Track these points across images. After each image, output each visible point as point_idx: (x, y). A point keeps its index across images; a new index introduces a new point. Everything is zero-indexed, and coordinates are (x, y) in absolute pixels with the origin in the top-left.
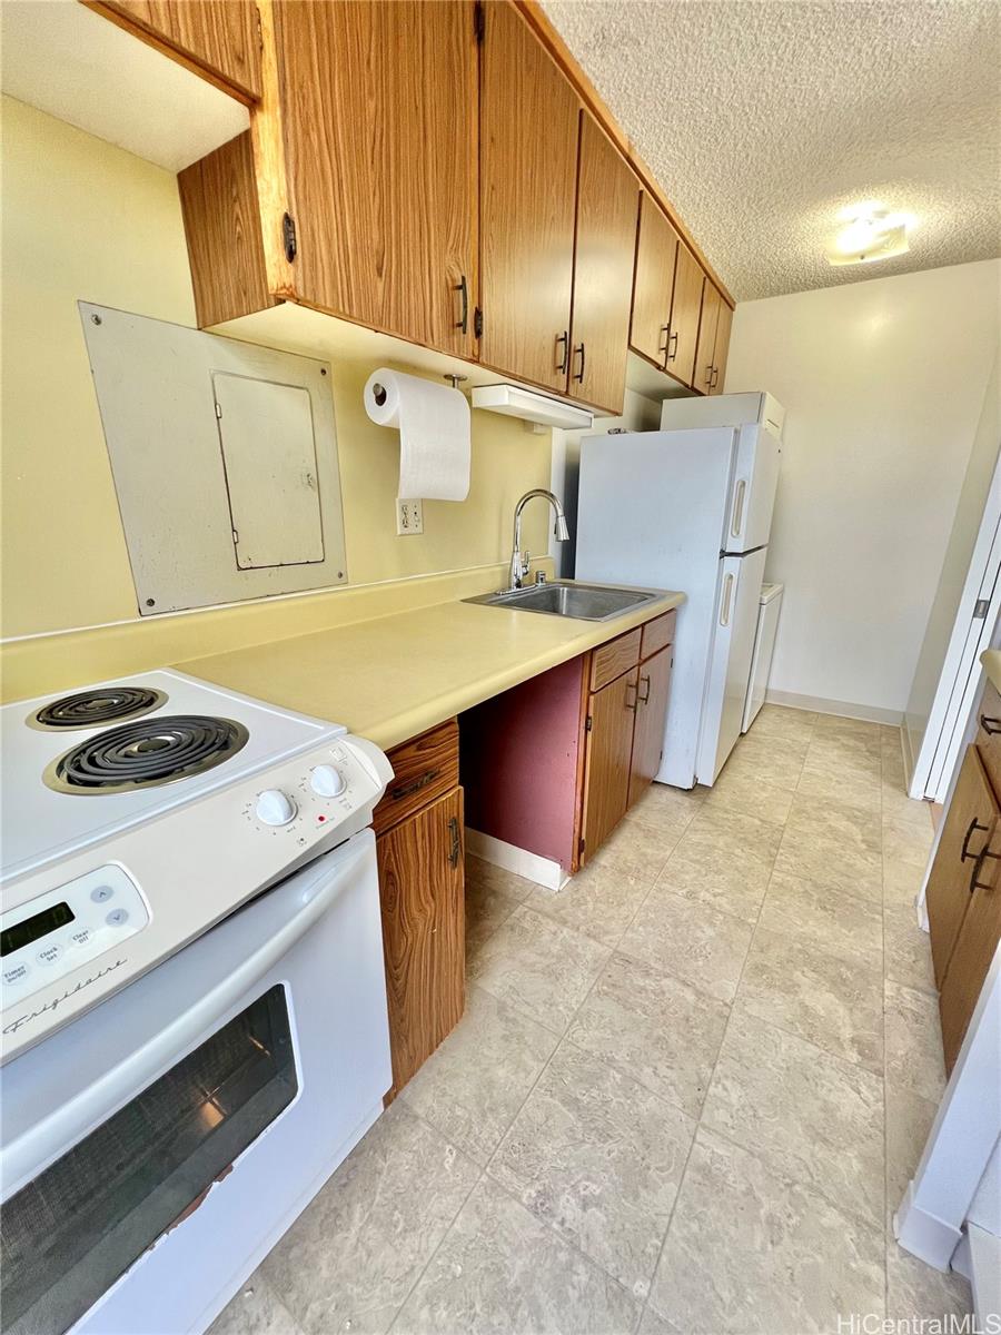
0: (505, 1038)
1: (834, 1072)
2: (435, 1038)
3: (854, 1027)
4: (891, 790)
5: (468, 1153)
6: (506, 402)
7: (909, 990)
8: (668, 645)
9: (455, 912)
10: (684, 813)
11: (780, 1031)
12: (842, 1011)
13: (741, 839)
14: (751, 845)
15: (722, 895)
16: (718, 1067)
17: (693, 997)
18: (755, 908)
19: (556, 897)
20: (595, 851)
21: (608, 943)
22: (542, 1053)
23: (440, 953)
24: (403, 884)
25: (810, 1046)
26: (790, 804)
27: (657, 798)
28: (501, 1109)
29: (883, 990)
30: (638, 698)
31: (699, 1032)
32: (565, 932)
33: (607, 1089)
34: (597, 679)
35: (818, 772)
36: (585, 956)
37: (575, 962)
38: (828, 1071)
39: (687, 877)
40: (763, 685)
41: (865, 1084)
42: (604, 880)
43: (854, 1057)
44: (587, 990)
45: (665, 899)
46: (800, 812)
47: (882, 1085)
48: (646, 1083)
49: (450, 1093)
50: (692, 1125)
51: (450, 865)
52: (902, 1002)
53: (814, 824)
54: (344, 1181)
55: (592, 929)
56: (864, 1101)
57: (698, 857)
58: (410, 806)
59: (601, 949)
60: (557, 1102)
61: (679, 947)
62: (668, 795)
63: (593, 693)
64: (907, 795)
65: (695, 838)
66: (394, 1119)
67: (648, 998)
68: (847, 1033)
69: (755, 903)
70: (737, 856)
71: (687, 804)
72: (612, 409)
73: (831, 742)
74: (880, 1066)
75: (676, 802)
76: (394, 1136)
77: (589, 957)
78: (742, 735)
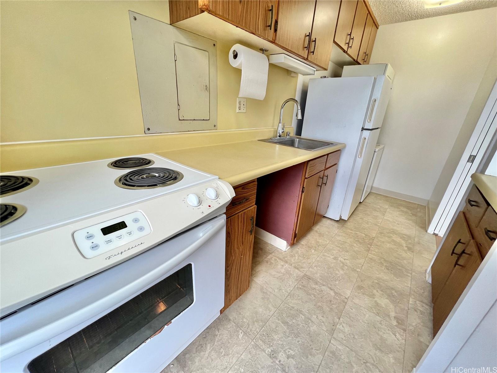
0: (263, 298)
1: (386, 327)
2: (238, 294)
3: (396, 313)
4: (420, 229)
5: (247, 334)
6: (283, 61)
7: (419, 302)
8: (336, 164)
9: (250, 251)
10: (335, 229)
11: (366, 310)
12: (392, 306)
13: (357, 240)
14: (360, 243)
15: (347, 259)
16: (341, 319)
17: (333, 294)
18: (360, 266)
19: (284, 253)
20: (300, 238)
21: (302, 271)
22: (275, 305)
23: (243, 264)
24: (233, 237)
25: (378, 317)
26: (377, 230)
27: (325, 222)
28: (260, 322)
29: (409, 301)
30: (322, 183)
31: (335, 306)
32: (286, 266)
33: (299, 320)
34: (308, 173)
35: (389, 219)
36: (293, 274)
37: (290, 277)
38: (383, 327)
39: (334, 252)
40: (371, 185)
41: (398, 333)
42: (302, 250)
43: (395, 323)
44: (294, 286)
45: (325, 258)
46: (381, 233)
47: (405, 334)
48: (314, 321)
49: (242, 314)
50: (330, 337)
51: (249, 233)
52: (416, 306)
53: (386, 238)
54: (205, 336)
55: (297, 265)
56: (398, 339)
57: (339, 245)
58: (238, 210)
59: (300, 273)
60: (280, 322)
61: (329, 276)
62: (329, 222)
63: (306, 178)
64: (426, 231)
65: (339, 238)
66: (222, 319)
67: (316, 292)
68: (393, 314)
69: (360, 264)
70: (355, 247)
71: (336, 226)
72: (324, 67)
73: (396, 209)
74: (405, 328)
75: (332, 225)
76: (222, 325)
77: (295, 275)
78: (360, 203)
